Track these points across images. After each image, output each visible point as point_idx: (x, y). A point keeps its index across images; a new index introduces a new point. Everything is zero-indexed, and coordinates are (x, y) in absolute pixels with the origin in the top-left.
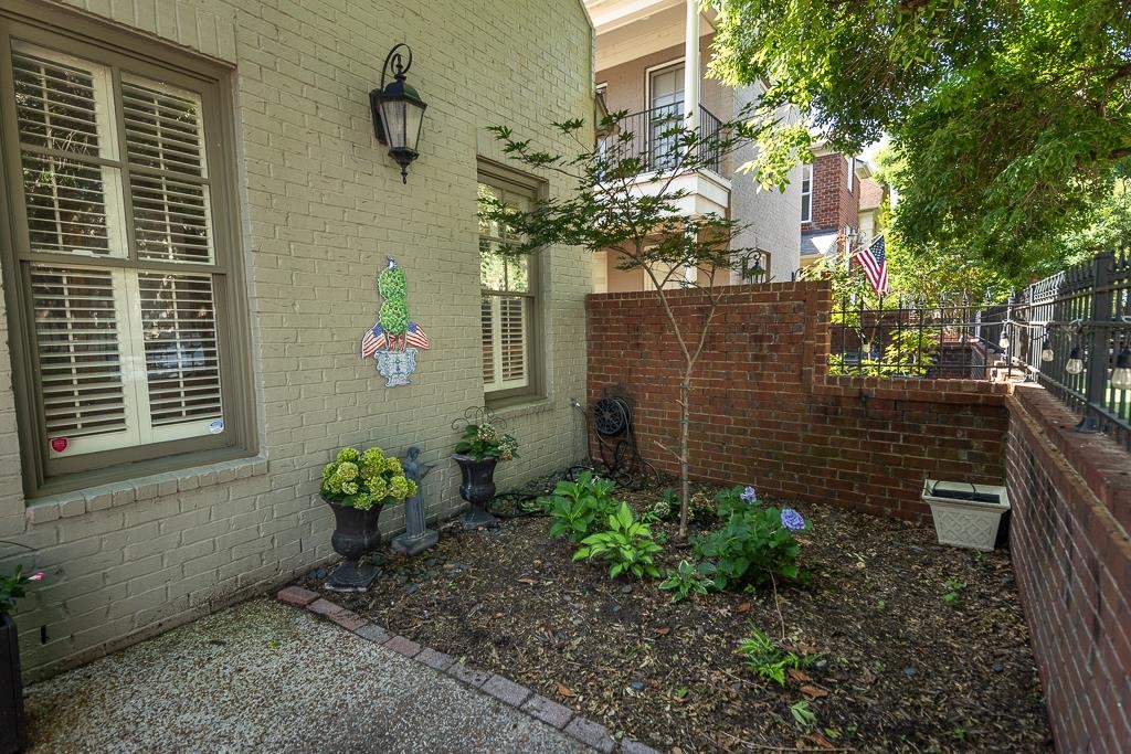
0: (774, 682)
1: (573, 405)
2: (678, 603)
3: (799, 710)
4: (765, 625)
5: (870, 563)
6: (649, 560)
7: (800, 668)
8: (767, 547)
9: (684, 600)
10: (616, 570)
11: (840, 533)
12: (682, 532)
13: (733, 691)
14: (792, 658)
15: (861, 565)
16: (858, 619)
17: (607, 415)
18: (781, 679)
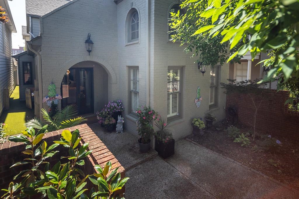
0: (275, 166)
1: (223, 108)
2: (255, 153)
3: (279, 171)
4: (273, 159)
5: (296, 152)
6: (248, 144)
7: (279, 166)
8: (273, 146)
9: (256, 152)
10: (242, 145)
11: (290, 145)
12: (253, 140)
13: (268, 167)
14: (278, 164)
15: (294, 152)
16: (291, 161)
17: (232, 111)
18: (276, 166)
